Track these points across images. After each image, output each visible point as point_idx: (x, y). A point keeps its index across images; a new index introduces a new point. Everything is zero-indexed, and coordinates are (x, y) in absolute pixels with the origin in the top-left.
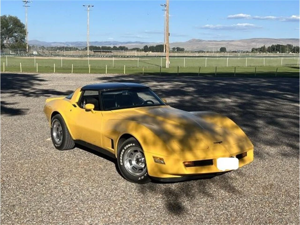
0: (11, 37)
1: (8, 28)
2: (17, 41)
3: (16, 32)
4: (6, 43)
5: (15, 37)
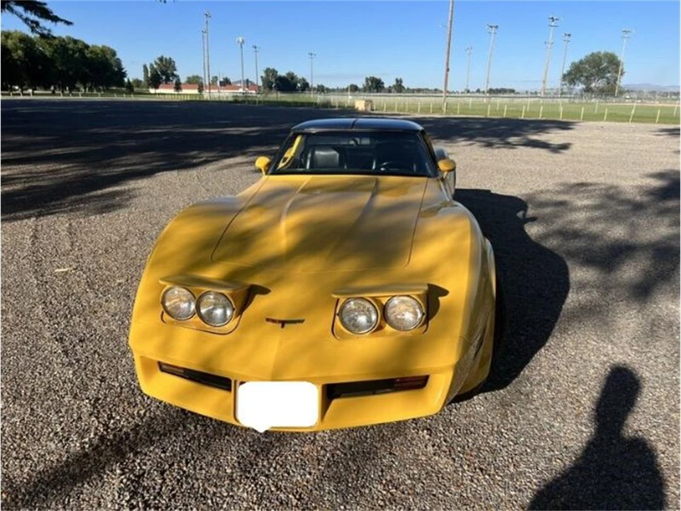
0: (602, 78)
1: (601, 67)
2: (608, 83)
3: (609, 72)
4: (595, 87)
5: (607, 78)
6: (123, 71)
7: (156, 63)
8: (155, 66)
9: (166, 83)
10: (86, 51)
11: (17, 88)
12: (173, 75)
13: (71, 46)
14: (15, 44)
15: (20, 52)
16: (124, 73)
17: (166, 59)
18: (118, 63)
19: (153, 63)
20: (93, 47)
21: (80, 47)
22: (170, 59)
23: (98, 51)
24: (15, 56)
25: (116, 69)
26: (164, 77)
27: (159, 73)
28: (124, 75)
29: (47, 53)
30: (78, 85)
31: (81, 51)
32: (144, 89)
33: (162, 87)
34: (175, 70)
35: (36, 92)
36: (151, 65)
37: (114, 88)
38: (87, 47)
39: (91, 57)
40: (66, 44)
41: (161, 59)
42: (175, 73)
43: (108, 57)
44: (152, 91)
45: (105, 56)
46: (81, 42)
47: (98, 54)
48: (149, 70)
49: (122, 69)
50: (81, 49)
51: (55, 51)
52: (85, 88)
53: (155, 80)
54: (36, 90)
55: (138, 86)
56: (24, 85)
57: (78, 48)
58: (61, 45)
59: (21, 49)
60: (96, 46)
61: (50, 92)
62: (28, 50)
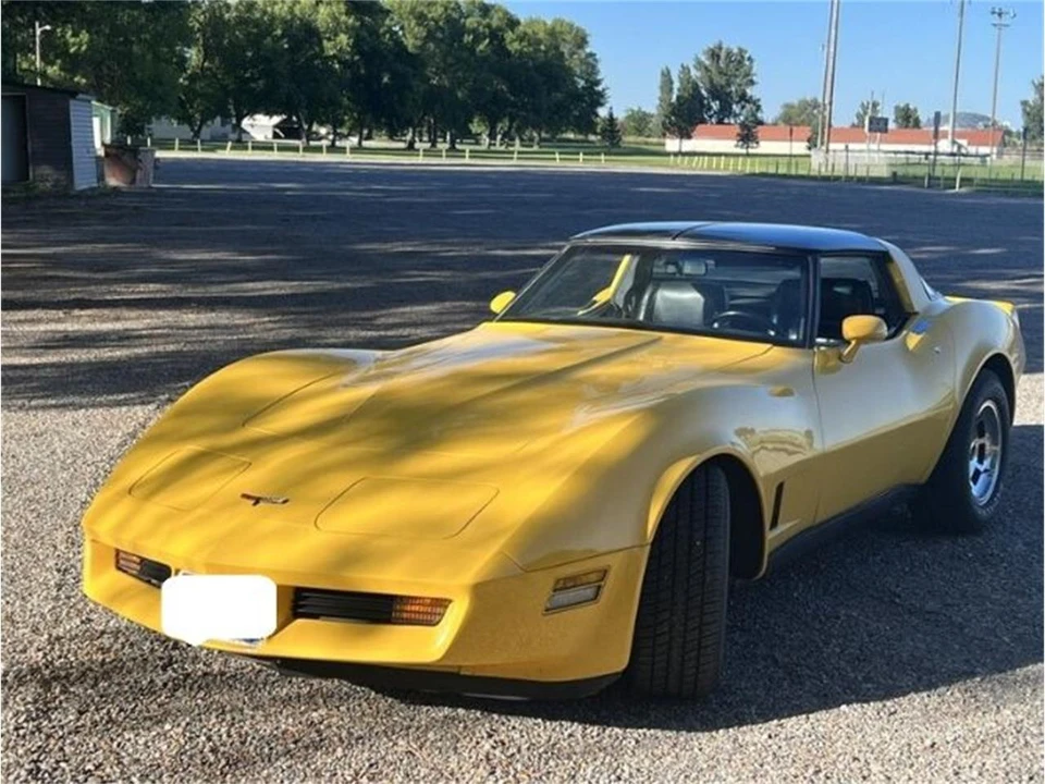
6: (600, 88)
7: (699, 65)
8: (694, 73)
9: (720, 122)
10: (509, 36)
11: (323, 131)
12: (743, 98)
13: (470, 22)
14: (335, 19)
15: (343, 38)
16: (601, 95)
17: (729, 54)
18: (590, 65)
19: (691, 64)
20: (532, 22)
21: (495, 23)
22: (741, 51)
23: (541, 35)
24: (329, 48)
25: (582, 83)
26: (715, 105)
27: (704, 92)
28: (597, 99)
29: (410, 43)
30: (475, 127)
31: (496, 36)
32: (655, 140)
33: (703, 135)
34: (752, 83)
35: (366, 144)
36: (685, 70)
37: (571, 136)
38: (513, 23)
39: (521, 52)
40: (462, 15)
41: (714, 55)
42: (749, 91)
43: (565, 49)
44: (672, 144)
45: (557, 48)
46: (500, 9)
47: (539, 42)
48: (676, 85)
49: (598, 83)
50: (499, 29)
51: (430, 36)
52: (492, 136)
53: (686, 114)
54: (369, 137)
55: (639, 131)
56: (342, 124)
57: (489, 26)
58: (449, 20)
59: (348, 30)
60: (537, 22)
61: (402, 145)
62: (365, 34)
